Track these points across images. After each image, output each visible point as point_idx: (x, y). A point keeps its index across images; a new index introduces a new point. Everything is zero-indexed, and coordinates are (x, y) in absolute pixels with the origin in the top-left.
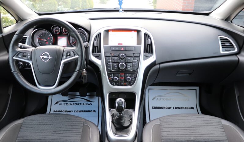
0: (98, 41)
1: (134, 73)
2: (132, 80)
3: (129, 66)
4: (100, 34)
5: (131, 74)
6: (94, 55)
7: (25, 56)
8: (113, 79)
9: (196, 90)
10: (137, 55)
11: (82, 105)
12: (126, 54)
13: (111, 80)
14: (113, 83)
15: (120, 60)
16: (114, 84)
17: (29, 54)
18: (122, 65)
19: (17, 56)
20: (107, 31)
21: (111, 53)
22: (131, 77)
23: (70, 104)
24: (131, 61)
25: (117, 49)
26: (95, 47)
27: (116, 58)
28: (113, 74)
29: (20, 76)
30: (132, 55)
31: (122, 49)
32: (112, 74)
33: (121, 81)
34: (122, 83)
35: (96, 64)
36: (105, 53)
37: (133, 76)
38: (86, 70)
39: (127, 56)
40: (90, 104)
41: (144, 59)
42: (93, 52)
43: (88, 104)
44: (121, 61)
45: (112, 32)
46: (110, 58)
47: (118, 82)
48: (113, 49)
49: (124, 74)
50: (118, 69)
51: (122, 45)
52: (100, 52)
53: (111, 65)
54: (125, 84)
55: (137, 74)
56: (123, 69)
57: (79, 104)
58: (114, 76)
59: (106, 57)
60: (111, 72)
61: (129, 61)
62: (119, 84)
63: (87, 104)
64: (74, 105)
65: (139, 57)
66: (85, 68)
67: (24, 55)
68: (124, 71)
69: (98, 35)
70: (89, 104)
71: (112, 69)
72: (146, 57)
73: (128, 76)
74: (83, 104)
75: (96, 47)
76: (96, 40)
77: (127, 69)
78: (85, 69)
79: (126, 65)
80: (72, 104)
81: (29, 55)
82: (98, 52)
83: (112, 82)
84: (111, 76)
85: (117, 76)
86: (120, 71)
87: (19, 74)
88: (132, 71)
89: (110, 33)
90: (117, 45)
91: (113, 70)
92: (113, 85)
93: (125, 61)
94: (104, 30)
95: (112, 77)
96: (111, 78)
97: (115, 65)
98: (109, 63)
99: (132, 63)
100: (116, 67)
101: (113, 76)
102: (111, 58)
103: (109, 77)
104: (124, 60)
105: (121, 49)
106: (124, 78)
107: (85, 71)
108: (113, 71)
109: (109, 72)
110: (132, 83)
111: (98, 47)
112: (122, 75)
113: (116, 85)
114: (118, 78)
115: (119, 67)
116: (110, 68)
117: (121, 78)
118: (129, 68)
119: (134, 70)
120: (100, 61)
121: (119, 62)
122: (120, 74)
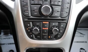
1: (64, 22)
2: (59, 31)
5: (59, 23)
8: (31, 30)
13: (29, 31)
14: (31, 36)
15: (43, 0)
16: (34, 37)
18: (47, 9)
22: (59, 27)
24: (60, 4)
28: (32, 22)
32: (31, 23)
33: (44, 32)
34: (45, 36)
35: (9, 9)
37: (62, 26)
44: (45, 2)
47: (39, 34)
49: (48, 23)
50: (39, 15)
53: (29, 9)
54: (49, 37)
56: (48, 14)
60: (29, 19)
61: (56, 3)
62: (41, 36)
68: (49, 18)
71: (30, 15)
77: (53, 16)
79: (52, 8)
83: (30, 33)
84: (29, 25)
85: (37, 26)
86: (43, 18)
88: (60, 18)
91: (32, 16)
92: (32, 38)
95: (30, 26)
96: (29, 29)
97: (36, 8)
99: (60, 7)
100: (36, 12)
101: (32, 26)
103: (26, 27)
104: (49, 1)
106: (48, 29)
108: (31, 17)
109: (26, 20)
110: (59, 36)
112: (46, 24)
113: (36, 39)
114: (40, 29)
115: (42, 11)
116: (27, 14)
117: (43, 28)
118: (57, 14)
119: (63, 17)
120: (13, 2)
121: (41, 4)
122: (42, 23)
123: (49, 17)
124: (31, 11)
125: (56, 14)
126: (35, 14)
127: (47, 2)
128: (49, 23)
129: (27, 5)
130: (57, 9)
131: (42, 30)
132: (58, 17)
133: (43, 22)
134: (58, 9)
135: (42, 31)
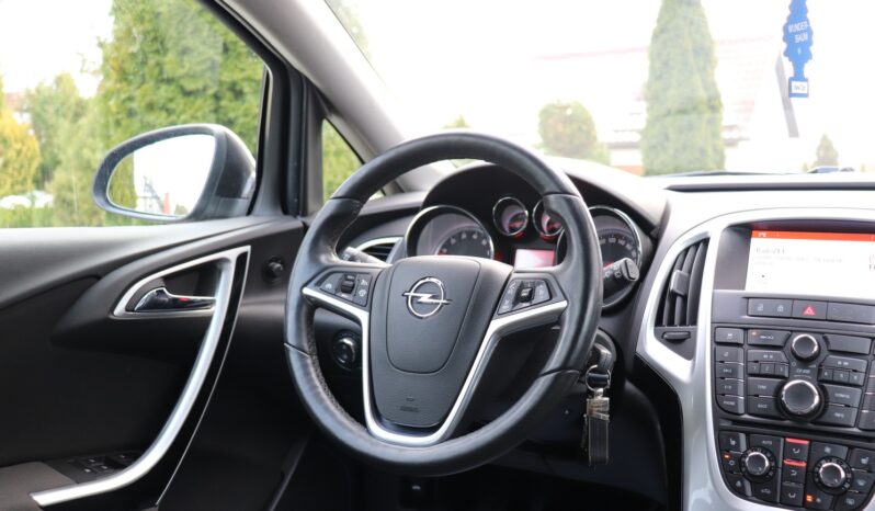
0: (690, 272)
1: (872, 446)
2: (851, 481)
3: (839, 400)
4: (706, 241)
5: (851, 448)
6: (661, 337)
7: (349, 290)
8: (740, 461)
12: (825, 338)
13: (732, 463)
14: (739, 484)
15: (794, 364)
16: (749, 492)
17: (364, 282)
18: (801, 393)
19: (319, 284)
20: (744, 231)
21: (746, 329)
22: (849, 463)
24: (858, 378)
25: (781, 309)
26: (674, 295)
27: (766, 355)
28: (748, 434)
29: (312, 370)
30: (864, 346)
31: (809, 312)
32: (742, 437)
33: (786, 476)
34: (792, 491)
35: (672, 383)
36: (716, 325)
37: (864, 461)
38: (605, 395)
39: (833, 347)
42: (658, 322)
44: (799, 370)
45: (768, 237)
46: (741, 350)
47: (768, 480)
48: (760, 309)
49: (807, 442)
50: (774, 413)
52: (694, 322)
53: (741, 390)
54: (809, 498)
56: (806, 411)
58: (750, 447)
59: (718, 343)
60: (736, 422)
61: (842, 376)
62: (774, 491)
66: (605, 380)
67: (347, 282)
68: (811, 426)
69: (696, 245)
71: (741, 409)
73: (828, 458)
75: (679, 300)
76: (681, 269)
77: (824, 419)
78: (601, 390)
79: (824, 393)
81: (363, 287)
82: (683, 323)
83: (734, 473)
84: (733, 443)
85: (765, 450)
86: (787, 422)
87: (309, 361)
88: (855, 430)
89: (758, 243)
91: (747, 412)
92: (740, 492)
93: (820, 371)
95: (737, 447)
96: (732, 457)
97: (764, 387)
98: (729, 375)
99: (859, 391)
100: (763, 401)
101: (743, 446)
102: (746, 354)
103: (722, 447)
104: (814, 366)
105: (804, 309)
106: (804, 464)
107: (600, 399)
108: (746, 416)
109: (726, 424)
110: (850, 501)
111: (685, 298)
112: (798, 446)
113: (754, 498)
114: (773, 464)
115: (783, 399)
116: (733, 403)
117: (786, 462)
118: (842, 416)
119: (867, 428)
120: (688, 364)
121: (783, 377)
122: (782, 440)
123: (812, 422)
124: (747, 395)
125: (838, 415)
126: (759, 406)
127: (808, 371)
128: (810, 445)
129: (734, 374)
130: (842, 396)
131: (780, 465)
132: (850, 427)
133: (788, 440)
134: (848, 397)
135: (780, 470)
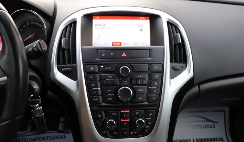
0: (69, 37)
1: (153, 108)
2: (147, 123)
3: (140, 92)
4: (74, 23)
5: (145, 110)
6: (60, 69)
8: (104, 123)
9: (224, 111)
10: (156, 68)
11: (50, 139)
12: (132, 66)
13: (100, 124)
14: (104, 132)
15: (120, 79)
16: (108, 134)
20: (89, 18)
21: (99, 65)
22: (145, 116)
23: (32, 139)
24: (145, 82)
25: (112, 54)
26: (64, 50)
27: (109, 76)
28: (105, 111)
30: (146, 68)
32: (103, 113)
33: (123, 126)
34: (125, 131)
36: (86, 64)
37: (150, 115)
38: (39, 106)
39: (135, 70)
40: (63, 137)
41: (172, 77)
42: (58, 62)
43: (59, 137)
44: (123, 81)
45: (99, 19)
46: (98, 75)
47: (116, 129)
48: (103, 55)
51: (121, 45)
52: (75, 61)
53: (100, 93)
54: (132, 133)
55: (157, 111)
56: (128, 100)
57: (46, 138)
58: (108, 116)
59: (87, 73)
60: (99, 107)
61: (140, 82)
62: (118, 133)
63: (57, 137)
64: (38, 140)
65: (162, 72)
66: (38, 101)
68: (130, 104)
69: (70, 25)
70: (61, 137)
71: (101, 101)
72: (175, 72)
73: (138, 116)
74: (52, 138)
75: (66, 52)
76: (65, 37)
77: (135, 101)
78: (37, 105)
79: (134, 91)
80: (34, 139)
82: (69, 63)
83: (102, 129)
84: (100, 116)
85: (113, 117)
86: (120, 104)
88: (146, 103)
89: (96, 22)
90: (110, 45)
91: (103, 102)
92: (105, 136)
93: (131, 81)
94: (82, 15)
95: (101, 118)
96: (100, 122)
97: (109, 91)
98: (94, 87)
99: (146, 86)
100: (110, 97)
102: (100, 76)
104: (129, 79)
105: (122, 54)
106: (129, 120)
107: (39, 108)
108: (103, 104)
110: (147, 131)
111: (69, 50)
112: (125, 113)
113: (111, 136)
114: (117, 122)
116: (97, 99)
117: (122, 120)
118: (141, 98)
119: (151, 102)
120: (75, 82)
121: (116, 85)
122: (119, 111)
123: (130, 103)
124: (102, 95)
125: (140, 98)
126: (108, 99)
127: (126, 81)
128: (130, 111)
129: (96, 86)
130: (141, 90)
131: (120, 122)
132: (144, 102)
133: (122, 111)
134: (143, 90)
135: (120, 124)
